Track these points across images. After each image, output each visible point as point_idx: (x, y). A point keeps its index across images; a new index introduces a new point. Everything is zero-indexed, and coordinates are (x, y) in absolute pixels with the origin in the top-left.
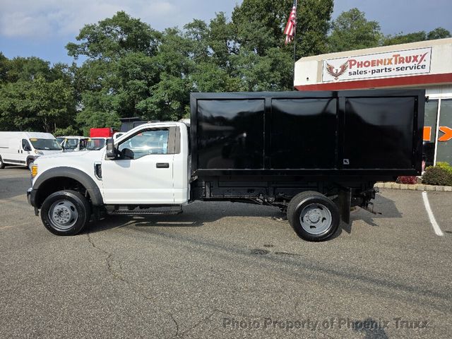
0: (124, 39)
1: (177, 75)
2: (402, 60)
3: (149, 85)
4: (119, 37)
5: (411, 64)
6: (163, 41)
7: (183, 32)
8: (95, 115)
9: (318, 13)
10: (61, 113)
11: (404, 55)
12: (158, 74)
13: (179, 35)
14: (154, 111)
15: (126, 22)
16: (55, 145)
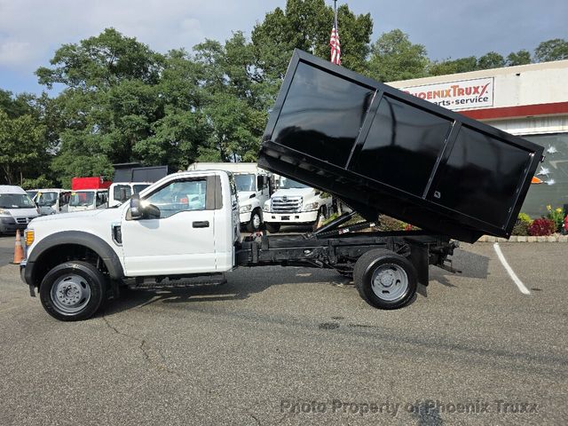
0: (115, 63)
1: (187, 108)
2: (461, 92)
3: (150, 121)
4: (108, 60)
5: (472, 96)
6: (165, 66)
7: (191, 55)
8: (78, 160)
9: (355, 34)
10: (29, 159)
11: (463, 85)
12: (161, 108)
13: (186, 58)
14: (157, 154)
15: (118, 42)
16: (26, 202)
